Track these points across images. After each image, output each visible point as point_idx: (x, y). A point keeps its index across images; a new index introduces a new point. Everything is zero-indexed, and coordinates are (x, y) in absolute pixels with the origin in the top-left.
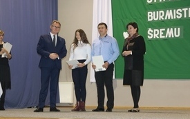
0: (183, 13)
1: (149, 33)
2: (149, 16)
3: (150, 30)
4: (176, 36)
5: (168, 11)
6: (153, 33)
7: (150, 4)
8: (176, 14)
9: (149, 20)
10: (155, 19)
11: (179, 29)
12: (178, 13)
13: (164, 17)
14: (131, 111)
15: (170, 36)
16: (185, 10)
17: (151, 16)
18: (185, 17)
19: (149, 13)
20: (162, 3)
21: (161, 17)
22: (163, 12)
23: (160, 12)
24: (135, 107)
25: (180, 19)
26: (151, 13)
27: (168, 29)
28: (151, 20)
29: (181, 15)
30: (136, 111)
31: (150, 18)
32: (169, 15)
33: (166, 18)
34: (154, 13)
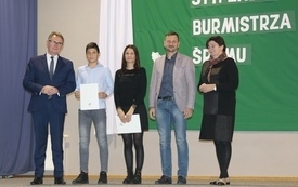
0: (251, 23)
1: (194, 55)
2: (195, 27)
3: (197, 50)
4: (239, 60)
5: (226, 20)
6: (201, 55)
7: (197, 7)
8: (240, 26)
9: (195, 33)
10: (205, 32)
11: (244, 49)
12: (242, 23)
13: (220, 29)
14: (214, 183)
16: (254, 18)
17: (199, 27)
18: (255, 29)
19: (195, 22)
20: (218, 6)
21: (215, 30)
22: (218, 21)
23: (214, 21)
24: (221, 177)
25: (246, 34)
26: (199, 21)
28: (199, 33)
29: (247, 26)
30: (222, 184)
31: (197, 30)
32: (229, 26)
33: (223, 32)
34: (204, 21)
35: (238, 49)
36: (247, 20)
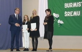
1: (65, 14)
2: (65, 5)
3: (66, 12)
4: (78, 15)
5: (74, 3)
6: (67, 14)
8: (78, 5)
9: (65, 7)
10: (68, 7)
11: (79, 12)
15: (75, 15)
17: (66, 5)
21: (71, 6)
22: (72, 3)
26: (66, 4)
27: (74, 12)
29: (80, 5)
32: (75, 5)
33: (73, 7)
34: (68, 4)
35: (78, 12)
36: (80, 3)
